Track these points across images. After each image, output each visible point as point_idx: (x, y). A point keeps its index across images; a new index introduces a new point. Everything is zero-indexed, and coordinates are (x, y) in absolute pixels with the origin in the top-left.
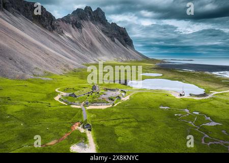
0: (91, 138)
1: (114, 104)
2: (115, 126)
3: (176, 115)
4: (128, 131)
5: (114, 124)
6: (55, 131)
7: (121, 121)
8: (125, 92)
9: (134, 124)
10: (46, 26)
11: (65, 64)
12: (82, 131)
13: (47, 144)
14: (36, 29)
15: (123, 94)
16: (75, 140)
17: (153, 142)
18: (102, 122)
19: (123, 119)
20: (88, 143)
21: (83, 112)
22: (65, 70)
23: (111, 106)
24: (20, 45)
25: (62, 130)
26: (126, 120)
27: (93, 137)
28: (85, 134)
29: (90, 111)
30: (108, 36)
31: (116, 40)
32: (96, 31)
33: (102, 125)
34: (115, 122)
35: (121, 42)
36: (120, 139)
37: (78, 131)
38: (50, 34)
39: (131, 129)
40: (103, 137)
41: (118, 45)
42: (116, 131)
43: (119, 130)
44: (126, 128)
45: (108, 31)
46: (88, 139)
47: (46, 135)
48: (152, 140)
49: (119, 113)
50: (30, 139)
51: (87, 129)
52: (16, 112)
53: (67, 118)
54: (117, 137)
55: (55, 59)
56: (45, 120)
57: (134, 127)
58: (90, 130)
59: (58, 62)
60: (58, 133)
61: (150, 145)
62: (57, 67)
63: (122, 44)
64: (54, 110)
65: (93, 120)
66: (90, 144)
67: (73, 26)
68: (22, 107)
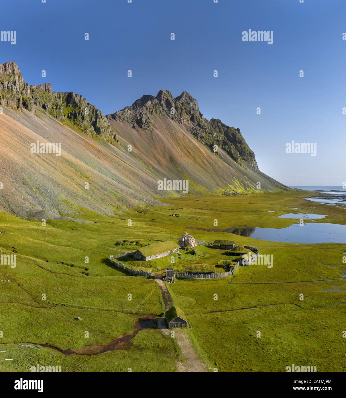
10: (86, 129)
11: (119, 196)
14: (69, 134)
22: (119, 208)
38: (92, 142)
59: (106, 193)
65: (189, 311)
67: (135, 128)
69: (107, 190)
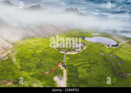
0: (65, 73)
1: (79, 52)
2: (78, 66)
3: (107, 58)
4: (84, 70)
5: (78, 65)
6: (50, 66)
7: (82, 63)
8: (85, 44)
9: (88, 65)
12: (62, 68)
13: (45, 73)
15: (84, 45)
16: (58, 73)
17: (97, 77)
18: (72, 63)
19: (83, 61)
20: (63, 77)
21: (64, 56)
23: (78, 52)
25: (53, 66)
26: (84, 62)
27: (66, 73)
28: (63, 70)
29: (68, 56)
33: (72, 65)
34: (79, 64)
36: (80, 76)
37: (60, 68)
39: (86, 69)
40: (71, 74)
42: (78, 70)
43: (80, 70)
44: (84, 68)
46: (64, 74)
47: (46, 68)
48: (97, 76)
49: (81, 57)
50: (39, 68)
51: (64, 67)
52: (39, 53)
53: (57, 59)
54: (79, 74)
56: (47, 59)
57: (88, 68)
58: (65, 68)
60: (51, 68)
61: (96, 80)
64: (52, 54)
65: (68, 62)
66: (64, 77)
68: (41, 51)
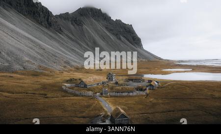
10: (42, 22)
11: (65, 60)
14: (30, 24)
22: (65, 67)
24: (9, 36)
30: (113, 34)
31: (122, 37)
32: (99, 28)
35: (128, 40)
38: (46, 30)
41: (125, 43)
45: (112, 28)
55: (52, 54)
59: (57, 58)
62: (55, 63)
63: (130, 42)
67: (72, 24)
69: (56, 57)
